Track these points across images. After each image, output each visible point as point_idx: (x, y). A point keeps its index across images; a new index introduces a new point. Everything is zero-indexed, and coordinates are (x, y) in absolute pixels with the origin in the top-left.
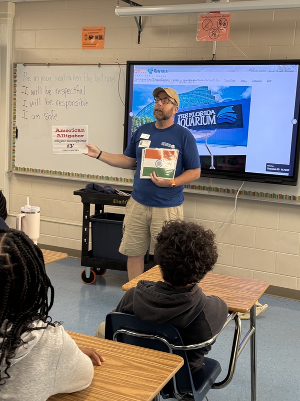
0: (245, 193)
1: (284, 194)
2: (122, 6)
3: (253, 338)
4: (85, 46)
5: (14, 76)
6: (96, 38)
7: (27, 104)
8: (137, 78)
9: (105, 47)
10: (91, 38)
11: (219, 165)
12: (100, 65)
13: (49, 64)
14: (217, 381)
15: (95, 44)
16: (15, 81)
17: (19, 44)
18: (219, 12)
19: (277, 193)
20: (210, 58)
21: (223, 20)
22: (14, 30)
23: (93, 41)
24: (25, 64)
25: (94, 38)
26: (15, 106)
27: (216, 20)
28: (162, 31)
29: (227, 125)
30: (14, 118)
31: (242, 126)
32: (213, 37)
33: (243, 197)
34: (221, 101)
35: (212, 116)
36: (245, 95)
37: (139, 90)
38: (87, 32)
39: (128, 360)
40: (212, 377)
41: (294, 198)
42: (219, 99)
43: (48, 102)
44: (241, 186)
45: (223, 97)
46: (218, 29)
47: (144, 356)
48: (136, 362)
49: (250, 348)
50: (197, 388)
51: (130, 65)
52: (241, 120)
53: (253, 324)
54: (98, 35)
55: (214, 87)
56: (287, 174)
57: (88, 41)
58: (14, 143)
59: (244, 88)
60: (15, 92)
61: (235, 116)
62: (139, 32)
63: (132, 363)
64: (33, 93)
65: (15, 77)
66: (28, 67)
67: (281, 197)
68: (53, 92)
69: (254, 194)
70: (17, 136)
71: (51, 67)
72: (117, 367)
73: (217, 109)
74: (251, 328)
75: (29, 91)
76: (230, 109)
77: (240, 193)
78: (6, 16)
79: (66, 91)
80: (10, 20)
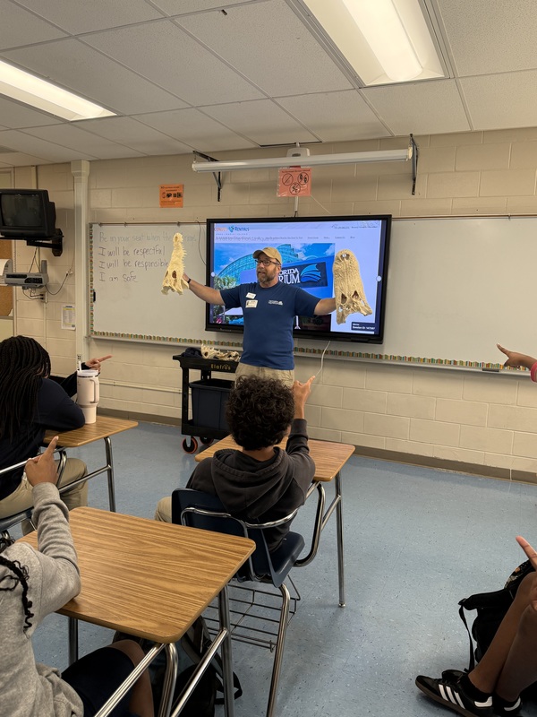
0: (332, 353)
1: (370, 353)
2: (199, 162)
3: (339, 507)
4: (163, 204)
5: (90, 236)
6: (175, 196)
7: (105, 265)
8: (218, 236)
9: (184, 205)
10: (169, 196)
11: (304, 324)
12: (179, 224)
13: (126, 224)
14: (299, 558)
15: (173, 202)
16: (91, 242)
17: (94, 204)
18: (299, 166)
19: (364, 352)
20: (291, 215)
21: (304, 175)
22: (89, 190)
23: (171, 198)
24: (101, 224)
25: (172, 196)
26: (92, 268)
27: (296, 175)
28: (243, 188)
29: (310, 284)
30: (92, 281)
31: (327, 285)
32: (294, 192)
33: (329, 357)
34: (304, 259)
35: (295, 275)
36: (329, 252)
37: (220, 249)
38: (164, 190)
39: (189, 547)
40: (294, 553)
41: (381, 357)
42: (302, 257)
43: (126, 264)
44: (328, 346)
45: (306, 254)
46: (299, 184)
47: (208, 542)
48: (199, 550)
49: (336, 519)
50: (277, 568)
51: (210, 223)
52: (325, 278)
53: (338, 492)
54: (176, 192)
55: (297, 245)
56: (373, 333)
57: (166, 199)
58: (92, 306)
59: (328, 246)
60: (91, 253)
61: (319, 274)
62: (219, 190)
63: (194, 551)
64: (110, 254)
65: (91, 238)
66: (104, 227)
67: (368, 356)
68: (131, 252)
69: (340, 353)
70: (94, 300)
71: (128, 226)
72: (175, 558)
73: (301, 267)
74: (337, 496)
75: (105, 252)
76: (314, 267)
77: (326, 352)
78: (80, 174)
79: (145, 252)
80: (84, 179)
